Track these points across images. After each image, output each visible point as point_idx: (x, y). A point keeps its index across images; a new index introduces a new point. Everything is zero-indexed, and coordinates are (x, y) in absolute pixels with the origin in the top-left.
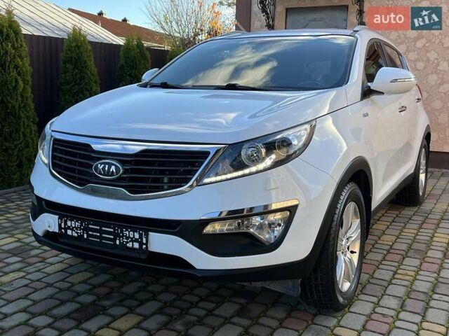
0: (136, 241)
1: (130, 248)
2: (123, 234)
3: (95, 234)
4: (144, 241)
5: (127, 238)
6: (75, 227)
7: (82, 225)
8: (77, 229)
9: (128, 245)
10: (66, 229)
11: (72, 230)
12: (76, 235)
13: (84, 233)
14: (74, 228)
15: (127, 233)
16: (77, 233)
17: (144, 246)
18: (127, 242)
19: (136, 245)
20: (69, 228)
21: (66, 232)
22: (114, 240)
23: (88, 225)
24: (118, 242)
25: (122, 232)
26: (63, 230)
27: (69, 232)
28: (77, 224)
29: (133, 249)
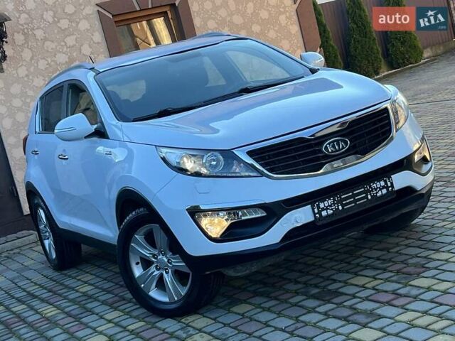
0: (384, 187)
1: (380, 197)
2: (371, 188)
3: (348, 201)
4: (389, 185)
5: (376, 189)
6: (329, 206)
7: (334, 200)
8: (331, 206)
9: (378, 195)
10: (320, 213)
11: (327, 209)
12: (332, 211)
13: (338, 206)
14: (328, 208)
15: (375, 185)
16: (332, 209)
17: (390, 188)
18: (377, 193)
19: (384, 191)
20: (323, 209)
21: (321, 215)
22: (367, 197)
23: (340, 197)
24: (369, 197)
25: (370, 187)
26: (317, 215)
27: (324, 213)
28: (329, 201)
29: (383, 196)
